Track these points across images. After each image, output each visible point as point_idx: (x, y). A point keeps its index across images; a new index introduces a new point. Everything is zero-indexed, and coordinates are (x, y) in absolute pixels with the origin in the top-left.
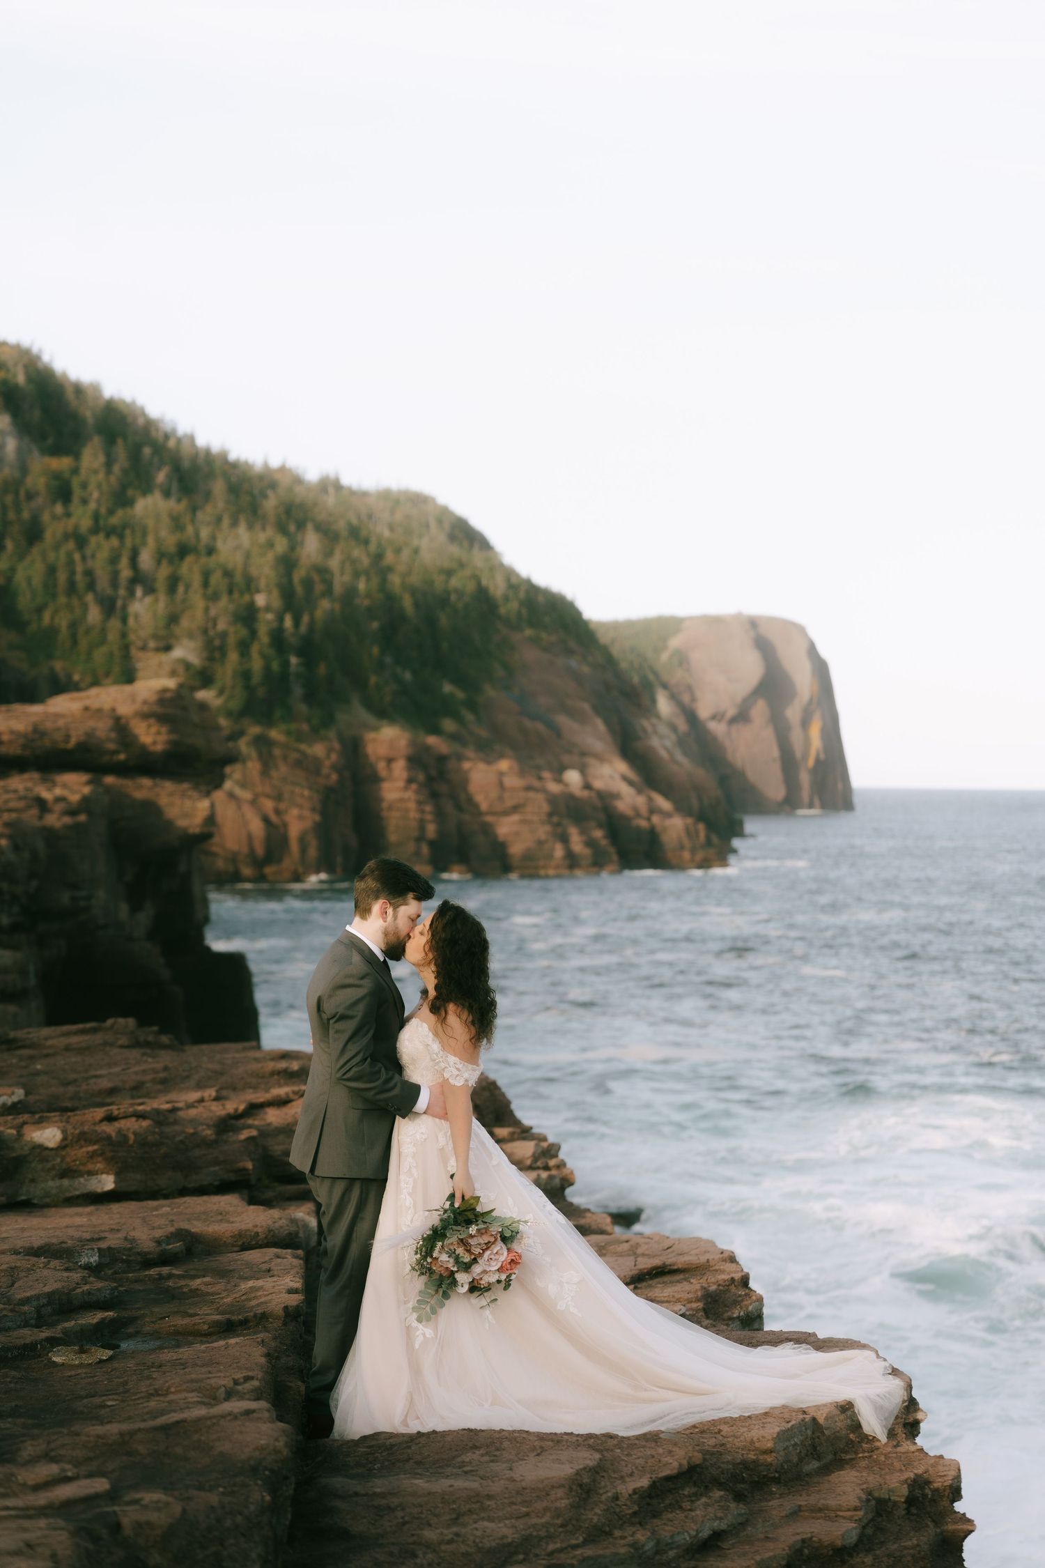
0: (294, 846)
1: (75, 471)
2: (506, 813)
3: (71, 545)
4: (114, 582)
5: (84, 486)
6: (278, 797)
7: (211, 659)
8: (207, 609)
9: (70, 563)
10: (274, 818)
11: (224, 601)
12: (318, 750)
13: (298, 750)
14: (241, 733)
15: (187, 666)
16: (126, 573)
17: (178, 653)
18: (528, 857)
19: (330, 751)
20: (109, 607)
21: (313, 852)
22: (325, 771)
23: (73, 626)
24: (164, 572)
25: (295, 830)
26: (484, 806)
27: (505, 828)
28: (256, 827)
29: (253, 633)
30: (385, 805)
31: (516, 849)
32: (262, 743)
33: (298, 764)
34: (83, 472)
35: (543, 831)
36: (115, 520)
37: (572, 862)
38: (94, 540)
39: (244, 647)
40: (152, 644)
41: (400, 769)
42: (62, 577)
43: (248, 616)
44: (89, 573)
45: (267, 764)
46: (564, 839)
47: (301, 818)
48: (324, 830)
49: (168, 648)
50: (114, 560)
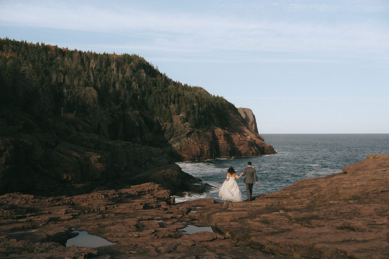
0: (206, 153)
1: (157, 80)
2: (241, 145)
3: (159, 94)
4: (167, 101)
5: (159, 83)
6: (202, 144)
7: (188, 116)
8: (186, 106)
9: (159, 97)
10: (201, 148)
11: (188, 105)
12: (208, 134)
13: (205, 134)
14: (194, 131)
15: (183, 118)
16: (169, 100)
17: (181, 115)
18: (246, 154)
19: (210, 134)
20: (166, 106)
21: (209, 154)
22: (210, 138)
23: (160, 110)
24: (176, 99)
25: (205, 150)
26: (236, 144)
27: (241, 148)
28: (198, 149)
29: (195, 111)
30: (220, 145)
31: (243, 152)
32: (198, 132)
33: (205, 137)
34: (158, 80)
35: (248, 149)
36: (165, 89)
37: (253, 154)
38: (162, 93)
39: (194, 113)
40: (175, 113)
41: (222, 137)
42: (157, 100)
43: (193, 107)
44: (162, 99)
45: (199, 136)
46: (251, 150)
47: (206, 147)
48: (211, 150)
49: (179, 114)
50: (167, 97)
